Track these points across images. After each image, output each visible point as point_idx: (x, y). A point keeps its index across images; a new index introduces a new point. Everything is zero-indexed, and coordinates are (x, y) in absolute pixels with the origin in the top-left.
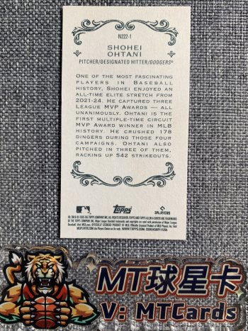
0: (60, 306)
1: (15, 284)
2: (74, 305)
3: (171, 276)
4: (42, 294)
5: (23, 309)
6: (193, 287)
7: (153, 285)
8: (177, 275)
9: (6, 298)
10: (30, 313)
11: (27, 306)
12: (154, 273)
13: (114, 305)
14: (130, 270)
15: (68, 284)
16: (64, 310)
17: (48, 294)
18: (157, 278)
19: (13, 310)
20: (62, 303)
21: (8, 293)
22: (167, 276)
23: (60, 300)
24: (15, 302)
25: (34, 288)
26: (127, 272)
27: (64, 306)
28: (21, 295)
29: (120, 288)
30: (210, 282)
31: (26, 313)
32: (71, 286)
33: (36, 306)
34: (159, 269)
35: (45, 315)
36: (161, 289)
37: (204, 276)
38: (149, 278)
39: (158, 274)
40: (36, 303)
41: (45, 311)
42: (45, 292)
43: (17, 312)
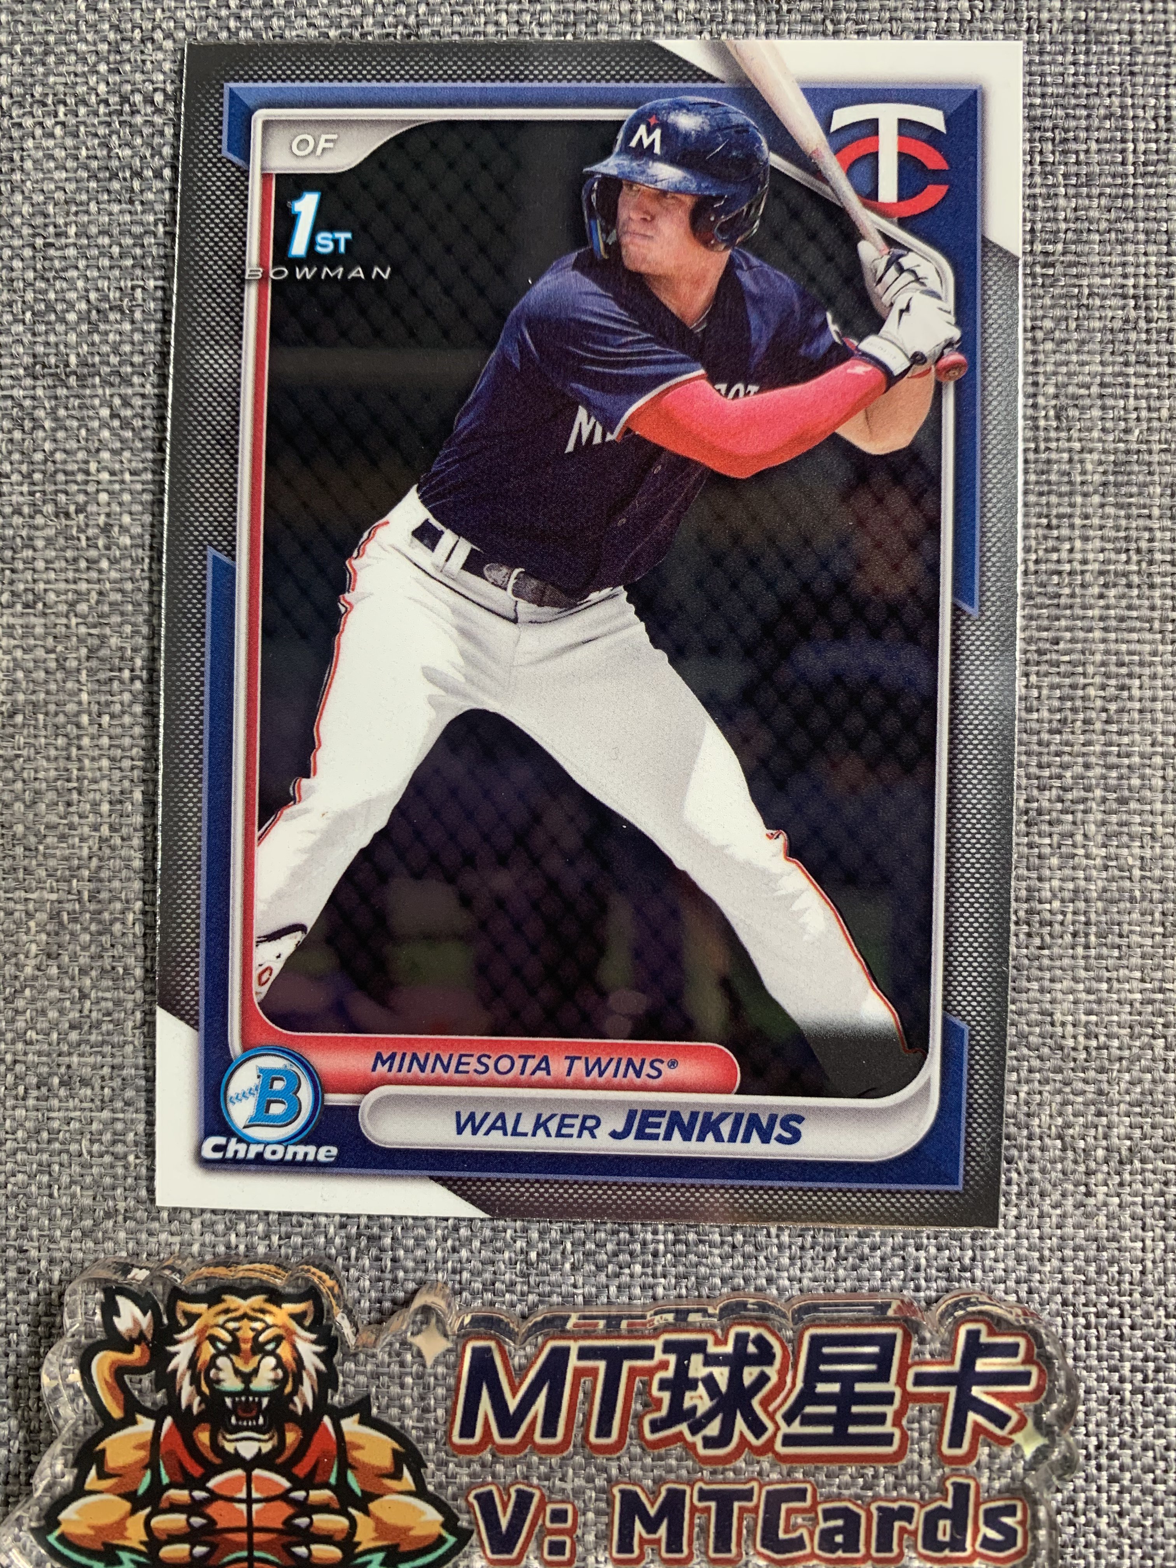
0: (307, 1509)
1: (129, 1421)
2: (363, 1502)
3: (750, 1375)
4: (236, 1461)
5: (161, 1522)
6: (842, 1420)
7: (677, 1414)
8: (772, 1372)
9: (92, 1479)
10: (191, 1536)
11: (175, 1508)
12: (682, 1369)
13: (524, 1499)
14: (584, 1353)
15: (338, 1415)
16: (324, 1521)
17: (260, 1460)
18: (692, 1385)
19: (120, 1526)
20: (318, 1495)
21: (100, 1458)
22: (735, 1377)
23: (307, 1483)
24: (129, 1496)
25: (203, 1437)
26: (573, 1361)
27: (324, 1508)
28: (152, 1466)
29: (549, 1430)
30: (908, 1398)
31: (174, 1538)
32: (350, 1425)
33: (215, 1510)
34: (700, 1347)
35: (251, 1546)
36: (713, 1429)
37: (882, 1375)
38: (664, 1385)
39: (697, 1368)
40: (214, 1497)
41: (250, 1529)
42: (248, 1450)
43: (135, 1534)
